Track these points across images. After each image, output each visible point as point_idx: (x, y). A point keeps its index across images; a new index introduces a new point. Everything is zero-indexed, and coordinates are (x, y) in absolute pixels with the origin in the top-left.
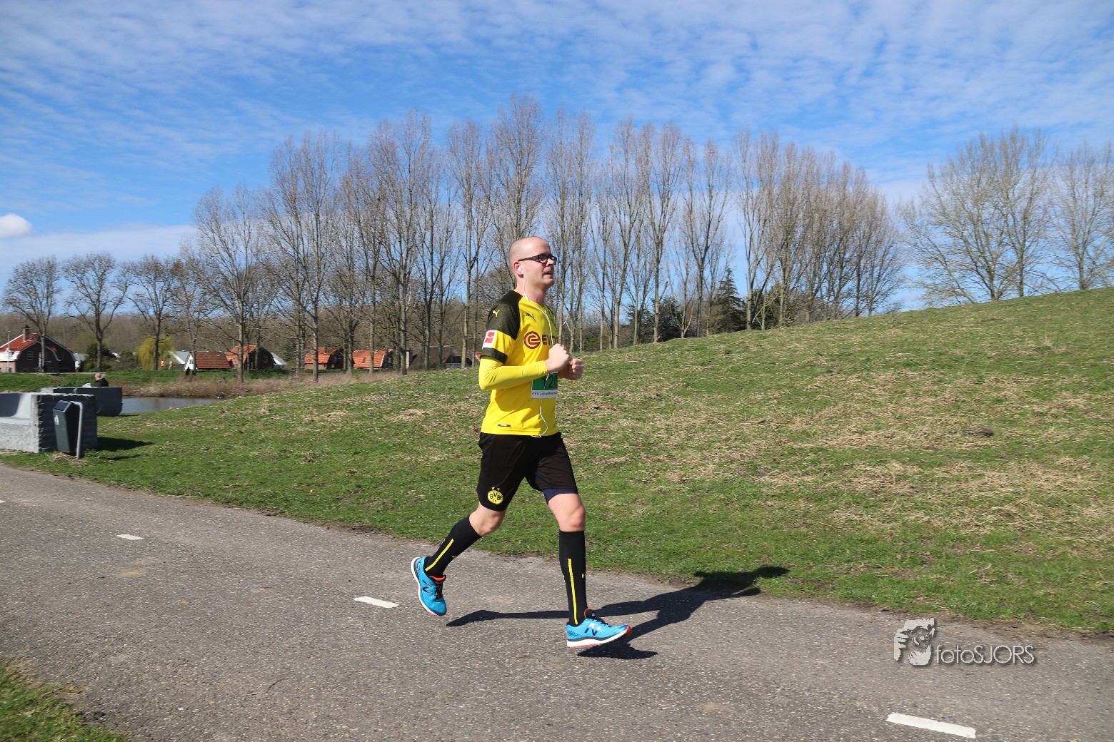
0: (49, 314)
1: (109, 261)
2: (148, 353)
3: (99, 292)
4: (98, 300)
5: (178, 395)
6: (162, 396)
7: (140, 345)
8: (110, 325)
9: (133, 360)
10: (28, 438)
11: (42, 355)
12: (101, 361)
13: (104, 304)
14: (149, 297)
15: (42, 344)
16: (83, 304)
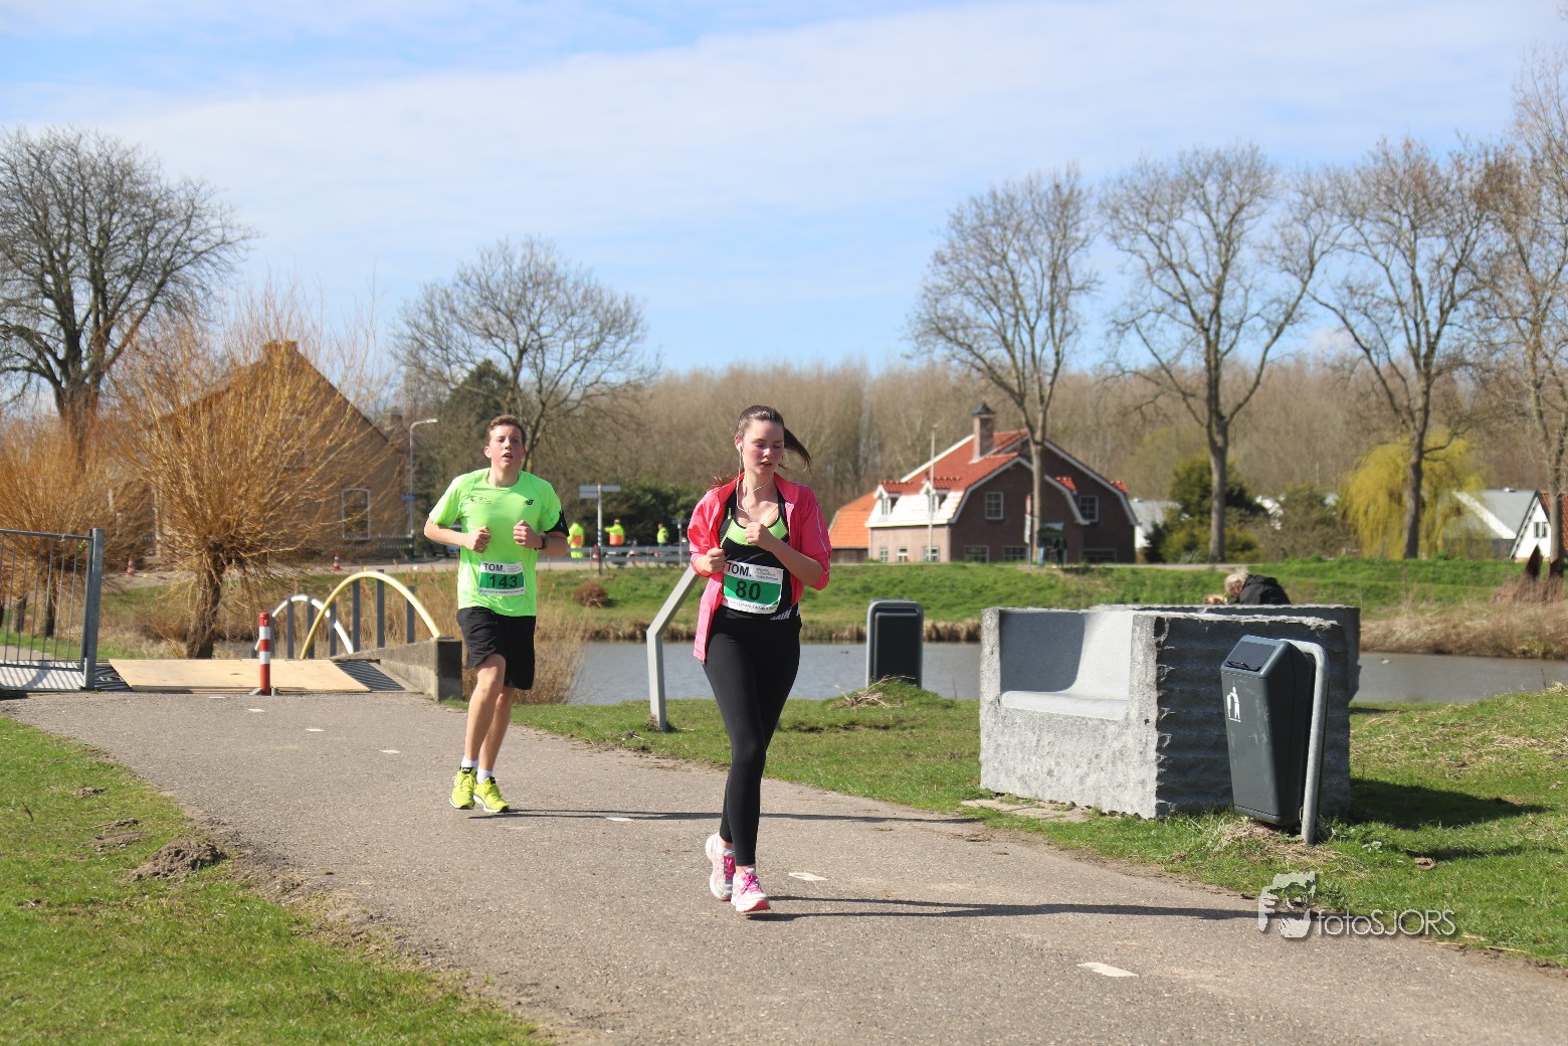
0: (1058, 363)
1: (1254, 173)
2: (1383, 499)
3: (1220, 283)
4: (1216, 312)
5: (1499, 648)
6: (1438, 650)
7: (1356, 468)
8: (1253, 397)
9: (1326, 521)
10: (1120, 766)
11: (1033, 504)
12: (1221, 527)
13: (1238, 327)
14: (1389, 292)
15: (1035, 466)
16: (1167, 327)
